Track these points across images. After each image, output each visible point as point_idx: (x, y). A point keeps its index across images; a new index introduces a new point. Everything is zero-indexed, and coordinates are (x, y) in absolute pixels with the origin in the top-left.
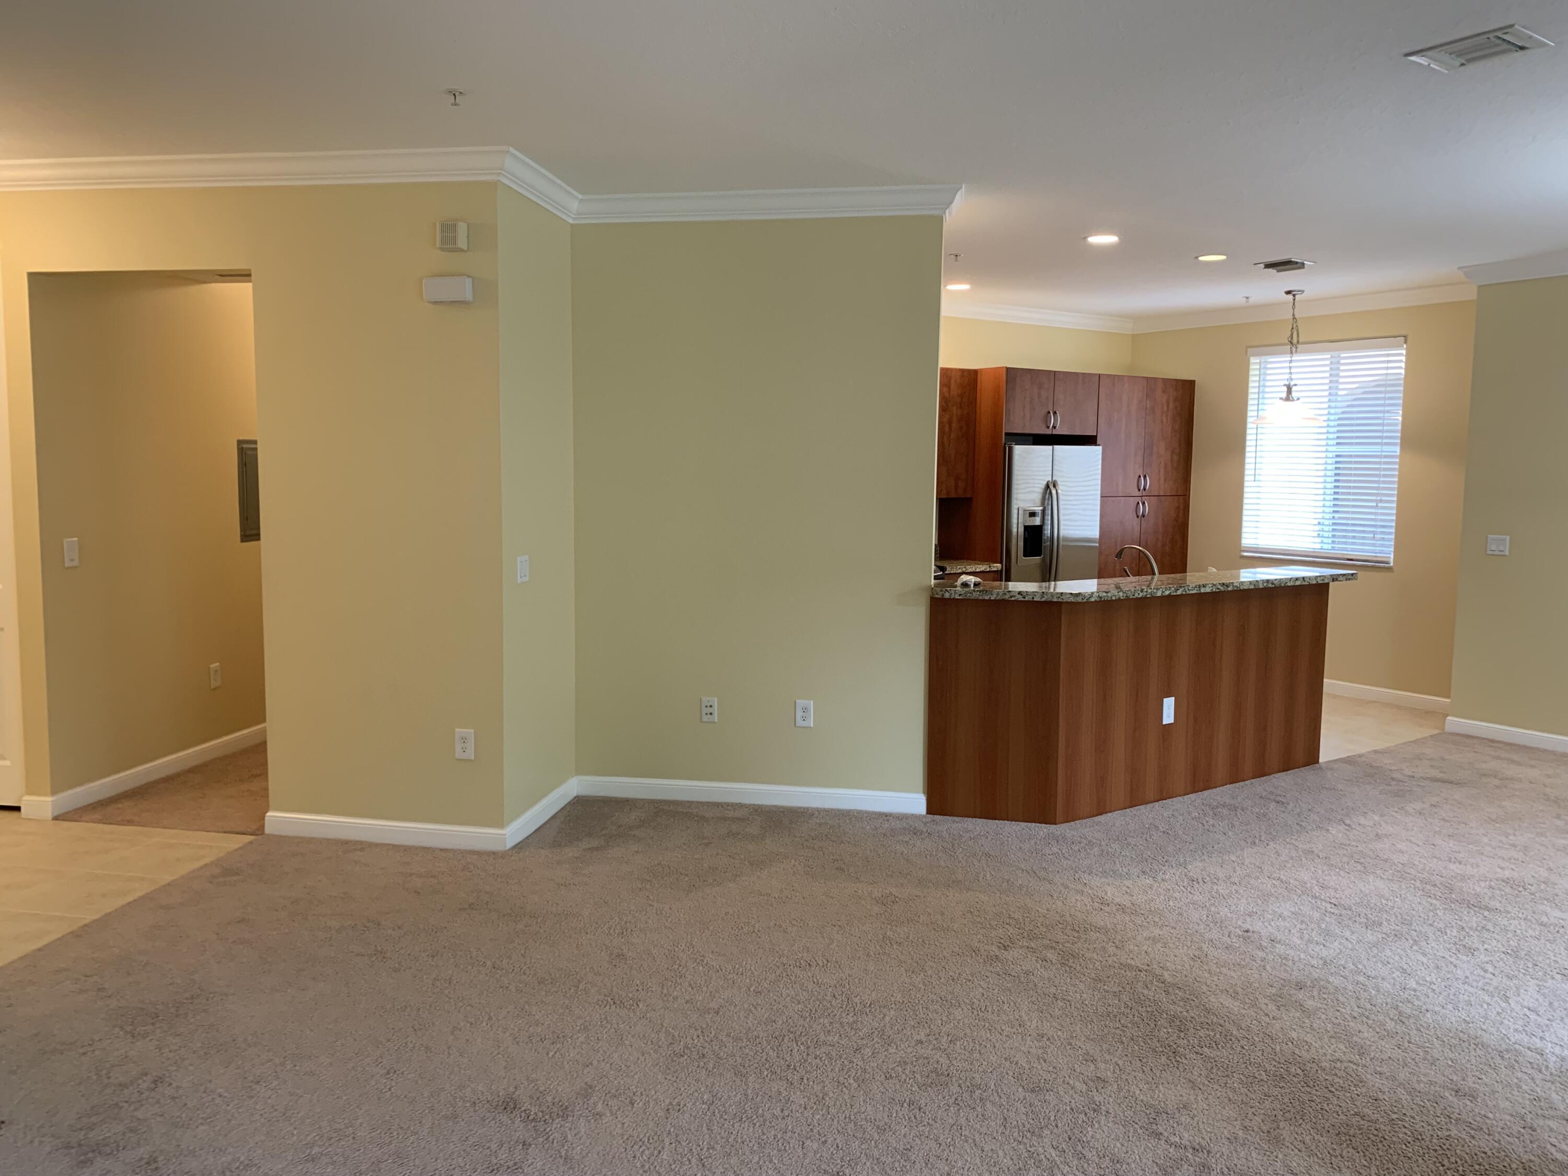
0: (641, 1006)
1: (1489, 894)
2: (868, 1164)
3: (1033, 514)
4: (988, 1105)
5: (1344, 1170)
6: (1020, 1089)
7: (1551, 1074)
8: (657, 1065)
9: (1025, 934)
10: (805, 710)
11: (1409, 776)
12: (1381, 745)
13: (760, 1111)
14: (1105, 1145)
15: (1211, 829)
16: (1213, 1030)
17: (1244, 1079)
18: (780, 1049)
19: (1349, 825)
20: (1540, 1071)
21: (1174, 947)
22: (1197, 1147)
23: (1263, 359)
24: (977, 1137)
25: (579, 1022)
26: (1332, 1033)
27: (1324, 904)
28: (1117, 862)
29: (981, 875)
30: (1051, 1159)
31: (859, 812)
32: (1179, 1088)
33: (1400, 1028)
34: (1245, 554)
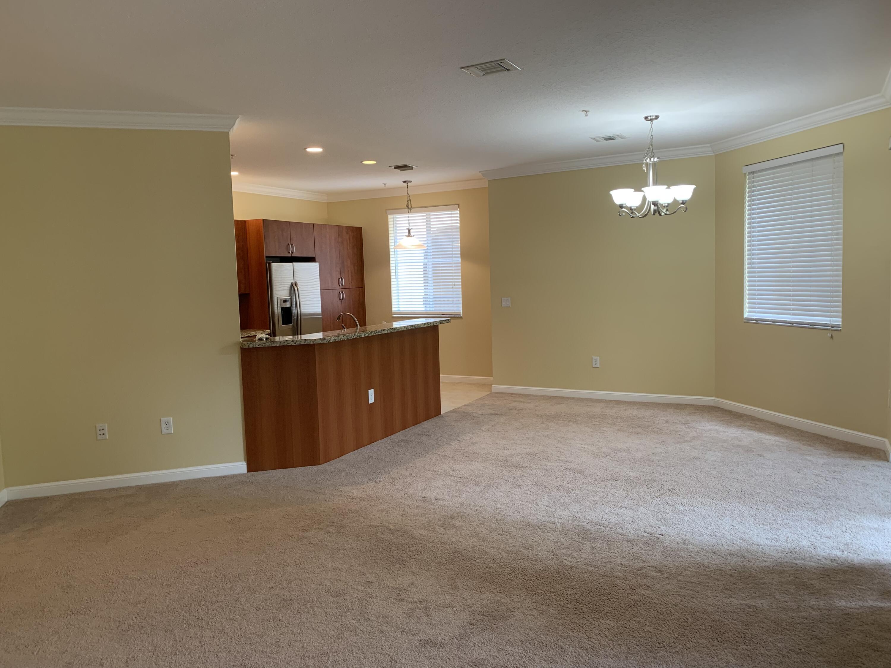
0: (92, 611)
1: (523, 461)
2: (257, 655)
3: (285, 301)
4: (316, 609)
5: (486, 592)
6: (331, 597)
7: (560, 531)
8: (113, 640)
9: (316, 522)
10: (167, 423)
11: (481, 414)
12: (466, 402)
13: (187, 646)
14: (379, 612)
15: (398, 453)
16: (418, 546)
17: (436, 565)
18: (190, 611)
19: (459, 441)
20: (555, 531)
21: (392, 512)
22: (421, 600)
23: (394, 216)
24: (313, 625)
25: (51, 630)
26: (470, 535)
27: (456, 478)
28: (356, 477)
29: (286, 498)
30: (353, 625)
31: (207, 478)
32: (408, 576)
33: (498, 526)
34: (394, 316)
